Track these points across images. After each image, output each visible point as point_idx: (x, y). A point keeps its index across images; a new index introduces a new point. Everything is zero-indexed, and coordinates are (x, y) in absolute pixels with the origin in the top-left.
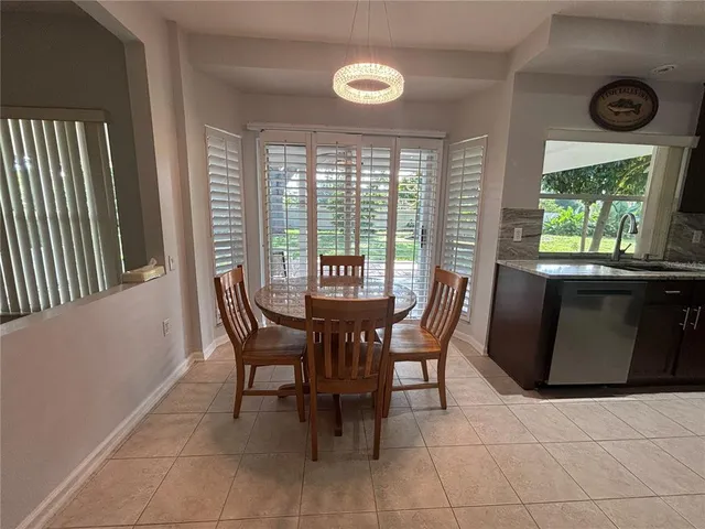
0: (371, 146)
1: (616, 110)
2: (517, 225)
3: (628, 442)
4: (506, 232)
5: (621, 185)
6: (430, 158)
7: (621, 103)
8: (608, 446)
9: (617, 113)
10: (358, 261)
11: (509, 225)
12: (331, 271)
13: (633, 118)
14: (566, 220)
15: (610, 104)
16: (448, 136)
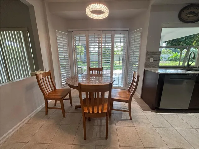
0: (105, 34)
1: (189, 15)
2: (151, 57)
3: (186, 129)
4: (148, 59)
5: (193, 44)
6: (124, 37)
7: (190, 13)
8: (178, 130)
9: (189, 17)
10: (101, 69)
11: (149, 57)
12: (93, 72)
13: (195, 18)
14: (175, 57)
15: (186, 14)
16: (130, 30)
